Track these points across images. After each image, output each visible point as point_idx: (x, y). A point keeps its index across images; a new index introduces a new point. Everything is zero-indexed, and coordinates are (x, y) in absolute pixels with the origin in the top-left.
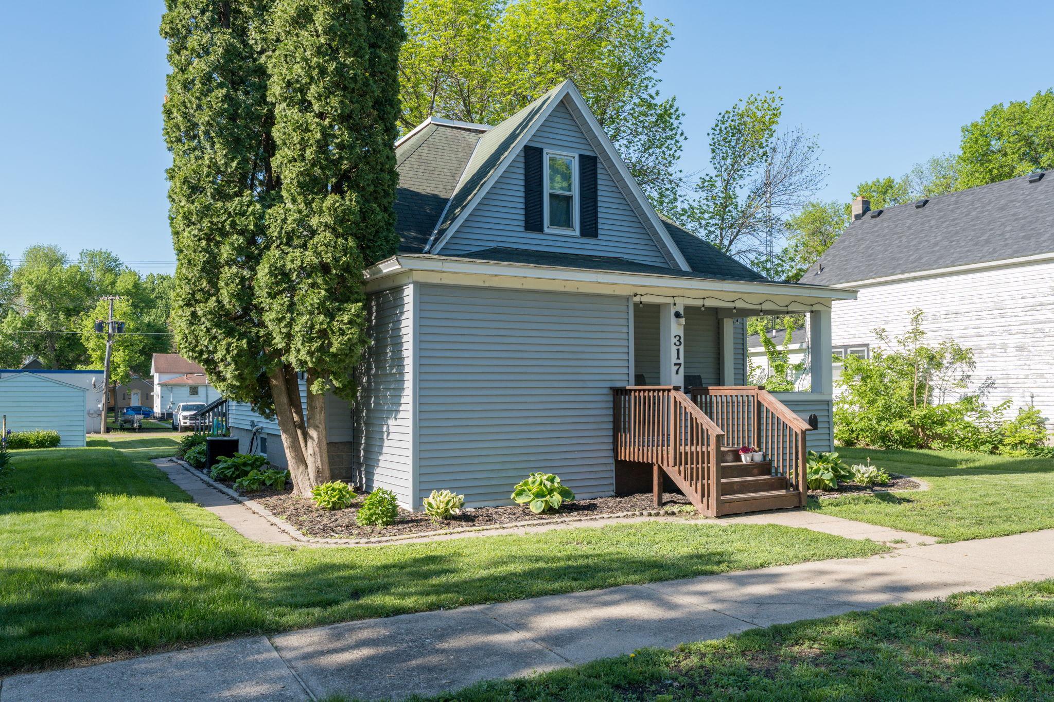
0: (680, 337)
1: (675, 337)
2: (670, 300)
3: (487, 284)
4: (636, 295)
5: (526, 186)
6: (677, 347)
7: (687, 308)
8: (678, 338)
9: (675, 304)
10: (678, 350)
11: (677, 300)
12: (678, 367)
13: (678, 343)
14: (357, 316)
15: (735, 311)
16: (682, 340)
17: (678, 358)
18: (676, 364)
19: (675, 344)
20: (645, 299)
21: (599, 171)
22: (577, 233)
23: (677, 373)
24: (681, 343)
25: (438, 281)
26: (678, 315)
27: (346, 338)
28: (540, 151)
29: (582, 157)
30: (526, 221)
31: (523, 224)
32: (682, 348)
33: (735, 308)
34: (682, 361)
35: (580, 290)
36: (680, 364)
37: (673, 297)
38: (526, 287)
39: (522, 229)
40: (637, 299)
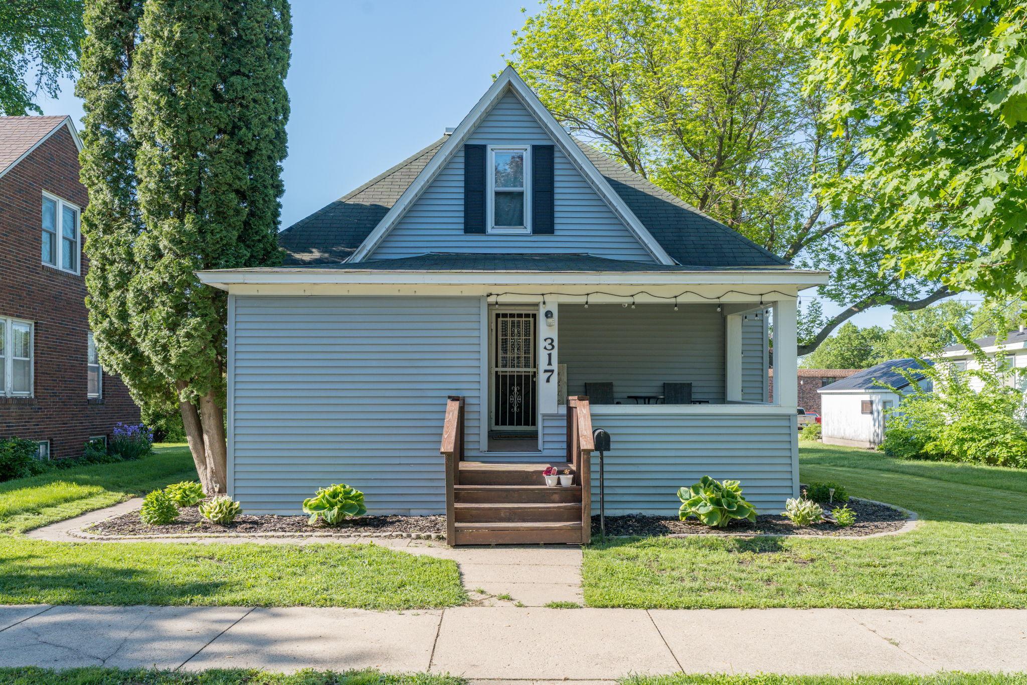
0: (552, 340)
1: (545, 340)
2: (539, 299)
3: (308, 293)
4: (489, 295)
5: (466, 187)
6: (549, 352)
7: (561, 306)
8: (549, 341)
9: (544, 303)
10: (550, 355)
11: (548, 298)
12: (550, 373)
13: (550, 347)
14: (195, 329)
15: (633, 307)
16: (556, 344)
17: (550, 364)
18: (546, 371)
19: (545, 348)
20: (502, 299)
21: (556, 160)
22: (529, 230)
23: (548, 381)
24: (553, 347)
25: (255, 293)
26: (548, 314)
27: (181, 351)
28: (483, 148)
29: (535, 148)
30: (466, 224)
31: (462, 226)
32: (555, 353)
33: (634, 303)
34: (555, 366)
35: (418, 294)
36: (552, 371)
37: (543, 295)
38: (352, 293)
39: (462, 232)
40: (492, 299)
